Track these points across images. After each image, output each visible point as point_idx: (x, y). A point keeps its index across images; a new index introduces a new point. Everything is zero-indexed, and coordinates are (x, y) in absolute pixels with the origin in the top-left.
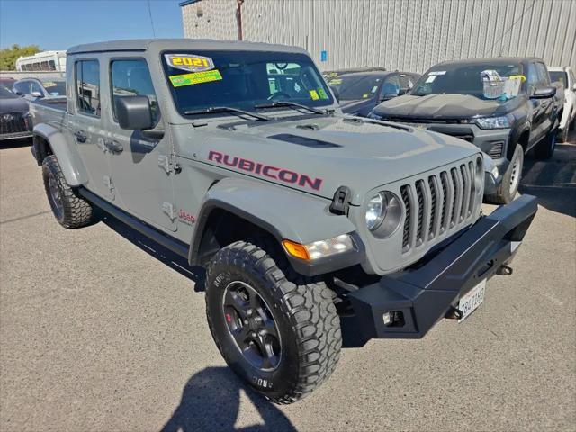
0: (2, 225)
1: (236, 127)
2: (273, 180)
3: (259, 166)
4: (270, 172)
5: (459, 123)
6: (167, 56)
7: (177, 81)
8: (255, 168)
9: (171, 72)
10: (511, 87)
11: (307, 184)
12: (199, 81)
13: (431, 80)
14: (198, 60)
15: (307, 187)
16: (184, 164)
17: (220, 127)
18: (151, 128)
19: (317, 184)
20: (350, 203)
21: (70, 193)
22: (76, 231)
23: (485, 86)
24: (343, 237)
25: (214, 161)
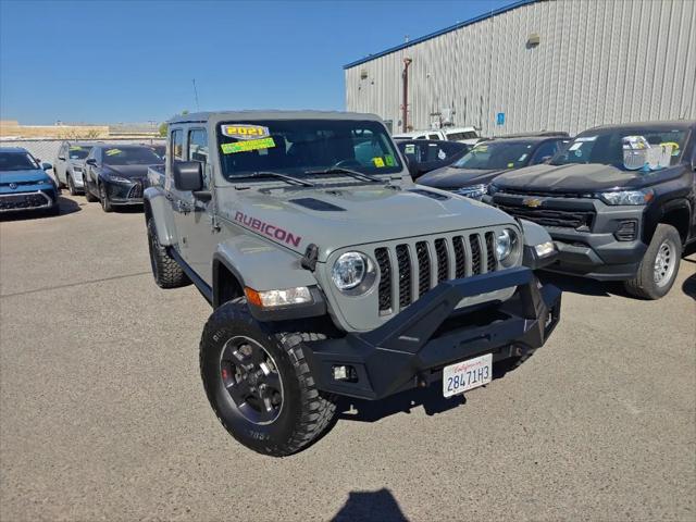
1: (273, 191)
3: (264, 225)
4: (269, 230)
5: (579, 197)
6: (223, 126)
7: (228, 148)
8: (261, 226)
9: (223, 139)
11: (291, 241)
13: (576, 147)
14: (253, 129)
15: (291, 244)
16: (222, 223)
17: (260, 190)
18: (201, 190)
19: (297, 242)
20: (317, 261)
21: (164, 254)
23: (626, 154)
25: (238, 220)
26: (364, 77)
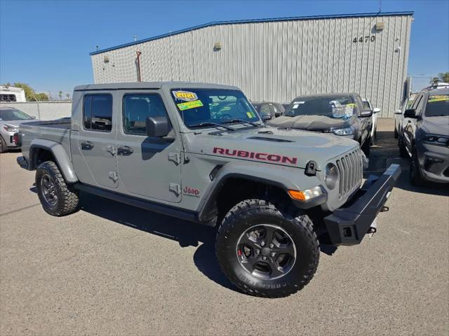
0: (2, 217)
1: (222, 134)
2: (264, 161)
3: (252, 154)
4: (261, 156)
6: (173, 92)
7: (182, 107)
8: (250, 155)
9: (178, 102)
10: (349, 110)
11: (287, 161)
12: (192, 107)
13: (296, 107)
14: (189, 94)
15: (288, 163)
16: (191, 157)
17: (209, 134)
19: (294, 161)
20: (316, 170)
21: (66, 189)
22: (63, 217)
23: (334, 110)
24: (317, 188)
25: (218, 154)
26: (107, 61)
